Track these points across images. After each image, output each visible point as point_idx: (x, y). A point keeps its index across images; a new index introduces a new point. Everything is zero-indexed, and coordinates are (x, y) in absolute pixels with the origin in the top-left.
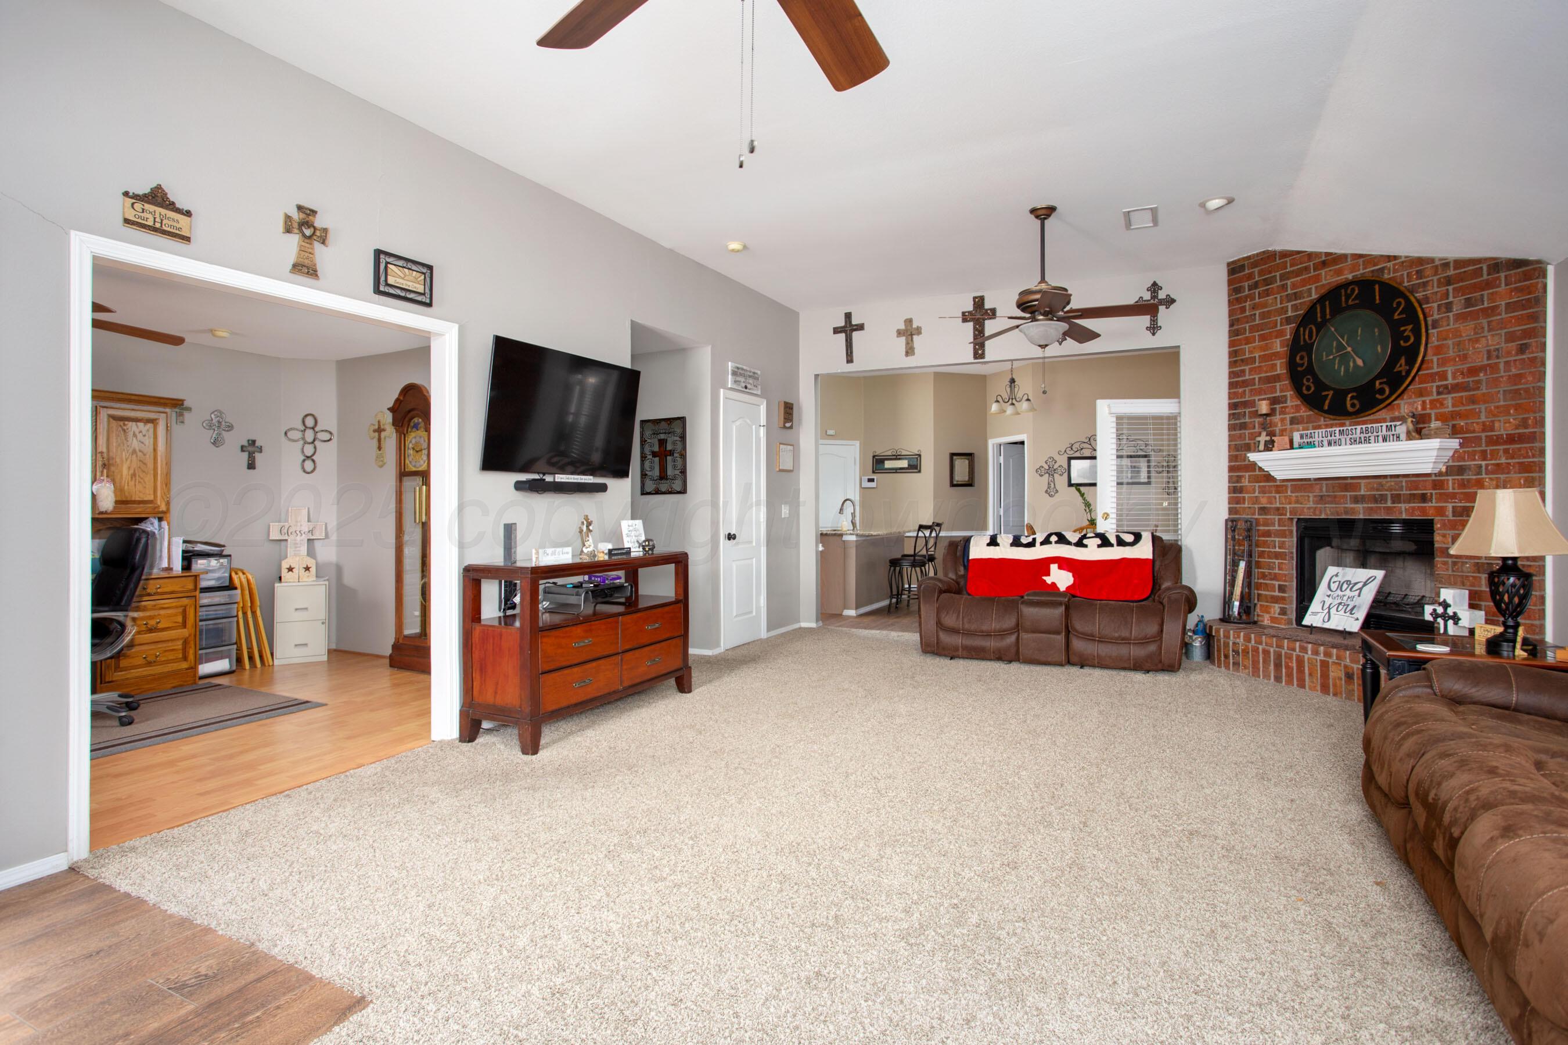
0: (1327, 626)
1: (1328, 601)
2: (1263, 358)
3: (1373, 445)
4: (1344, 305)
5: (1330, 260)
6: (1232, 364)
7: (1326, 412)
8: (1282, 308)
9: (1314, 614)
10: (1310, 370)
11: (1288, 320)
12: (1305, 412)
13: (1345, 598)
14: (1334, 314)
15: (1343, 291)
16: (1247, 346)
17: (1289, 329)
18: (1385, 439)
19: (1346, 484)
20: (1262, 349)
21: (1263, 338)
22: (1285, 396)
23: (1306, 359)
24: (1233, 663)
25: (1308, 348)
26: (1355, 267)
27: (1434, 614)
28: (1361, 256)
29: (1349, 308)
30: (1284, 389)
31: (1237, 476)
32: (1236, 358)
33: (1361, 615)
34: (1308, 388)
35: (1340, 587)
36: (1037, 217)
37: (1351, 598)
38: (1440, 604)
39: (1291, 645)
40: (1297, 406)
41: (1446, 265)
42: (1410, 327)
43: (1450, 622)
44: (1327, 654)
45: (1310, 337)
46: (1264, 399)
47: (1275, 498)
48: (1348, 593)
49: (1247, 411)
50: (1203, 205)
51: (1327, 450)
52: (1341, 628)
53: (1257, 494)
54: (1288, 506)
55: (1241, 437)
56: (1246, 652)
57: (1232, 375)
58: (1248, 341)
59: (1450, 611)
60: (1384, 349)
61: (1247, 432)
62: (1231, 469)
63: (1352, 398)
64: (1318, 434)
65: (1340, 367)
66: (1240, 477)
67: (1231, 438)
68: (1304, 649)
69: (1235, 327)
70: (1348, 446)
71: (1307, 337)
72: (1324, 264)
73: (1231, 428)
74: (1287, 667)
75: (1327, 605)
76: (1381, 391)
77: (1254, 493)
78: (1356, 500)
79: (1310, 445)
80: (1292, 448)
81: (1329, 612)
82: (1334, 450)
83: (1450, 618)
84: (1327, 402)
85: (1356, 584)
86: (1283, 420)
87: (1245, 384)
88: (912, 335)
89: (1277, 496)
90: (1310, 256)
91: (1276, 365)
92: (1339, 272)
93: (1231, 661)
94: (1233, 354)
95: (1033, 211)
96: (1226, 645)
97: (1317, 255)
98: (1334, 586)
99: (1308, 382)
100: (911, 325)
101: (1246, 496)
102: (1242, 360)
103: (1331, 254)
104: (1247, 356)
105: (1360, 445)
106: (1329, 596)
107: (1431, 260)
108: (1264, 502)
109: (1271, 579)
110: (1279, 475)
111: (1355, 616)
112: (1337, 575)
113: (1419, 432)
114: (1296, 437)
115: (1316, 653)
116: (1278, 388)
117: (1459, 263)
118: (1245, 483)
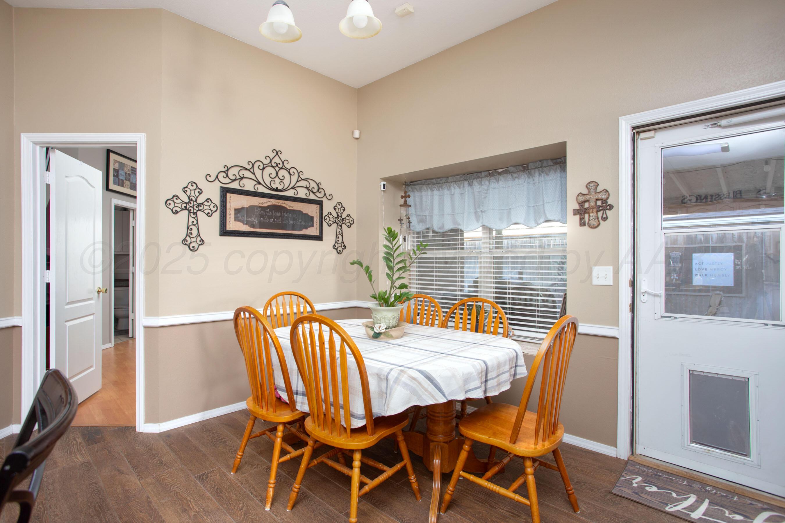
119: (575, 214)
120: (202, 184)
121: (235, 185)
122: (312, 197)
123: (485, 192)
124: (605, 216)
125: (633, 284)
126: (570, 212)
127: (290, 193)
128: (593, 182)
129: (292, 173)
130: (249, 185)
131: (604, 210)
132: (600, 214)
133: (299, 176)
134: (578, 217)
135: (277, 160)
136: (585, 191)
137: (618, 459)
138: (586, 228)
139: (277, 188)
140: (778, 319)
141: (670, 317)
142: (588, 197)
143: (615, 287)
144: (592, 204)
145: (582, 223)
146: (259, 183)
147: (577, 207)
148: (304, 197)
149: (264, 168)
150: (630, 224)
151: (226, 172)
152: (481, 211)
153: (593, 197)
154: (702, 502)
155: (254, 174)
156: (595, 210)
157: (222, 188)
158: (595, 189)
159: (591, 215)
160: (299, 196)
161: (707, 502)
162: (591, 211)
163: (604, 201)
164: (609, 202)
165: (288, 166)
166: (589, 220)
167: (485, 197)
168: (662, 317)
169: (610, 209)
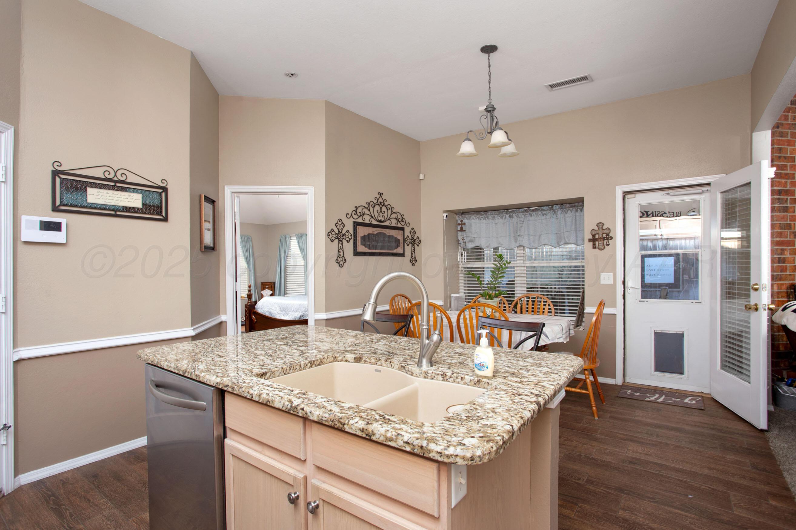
16: (789, 147)
31: (782, 249)
49: (789, 198)
55: (784, 218)
61: (789, 214)
62: (774, 243)
102: (785, 157)
104: (788, 155)
118: (787, 255)
119: (589, 241)
120: (345, 221)
121: (360, 220)
122: (399, 225)
123: (521, 222)
124: (608, 243)
125: (624, 283)
126: (586, 240)
127: (387, 223)
128: (600, 223)
129: (388, 209)
130: (367, 220)
131: (608, 239)
132: (605, 242)
133: (392, 211)
134: (591, 243)
135: (380, 200)
136: (596, 228)
137: (616, 385)
138: (597, 250)
139: (381, 220)
140: (698, 299)
141: (644, 301)
142: (598, 232)
143: (614, 285)
144: (600, 236)
145: (594, 247)
146: (372, 217)
147: (591, 237)
148: (395, 225)
149: (374, 206)
150: (622, 248)
151: (356, 211)
152: (519, 236)
153: (601, 232)
154: (662, 396)
155: (369, 211)
156: (602, 240)
157: (354, 222)
158: (602, 227)
159: (600, 242)
160: (392, 225)
161: (664, 396)
162: (599, 240)
163: (608, 234)
164: (611, 235)
165: (386, 204)
166: (598, 246)
167: (522, 226)
168: (640, 301)
169: (611, 239)
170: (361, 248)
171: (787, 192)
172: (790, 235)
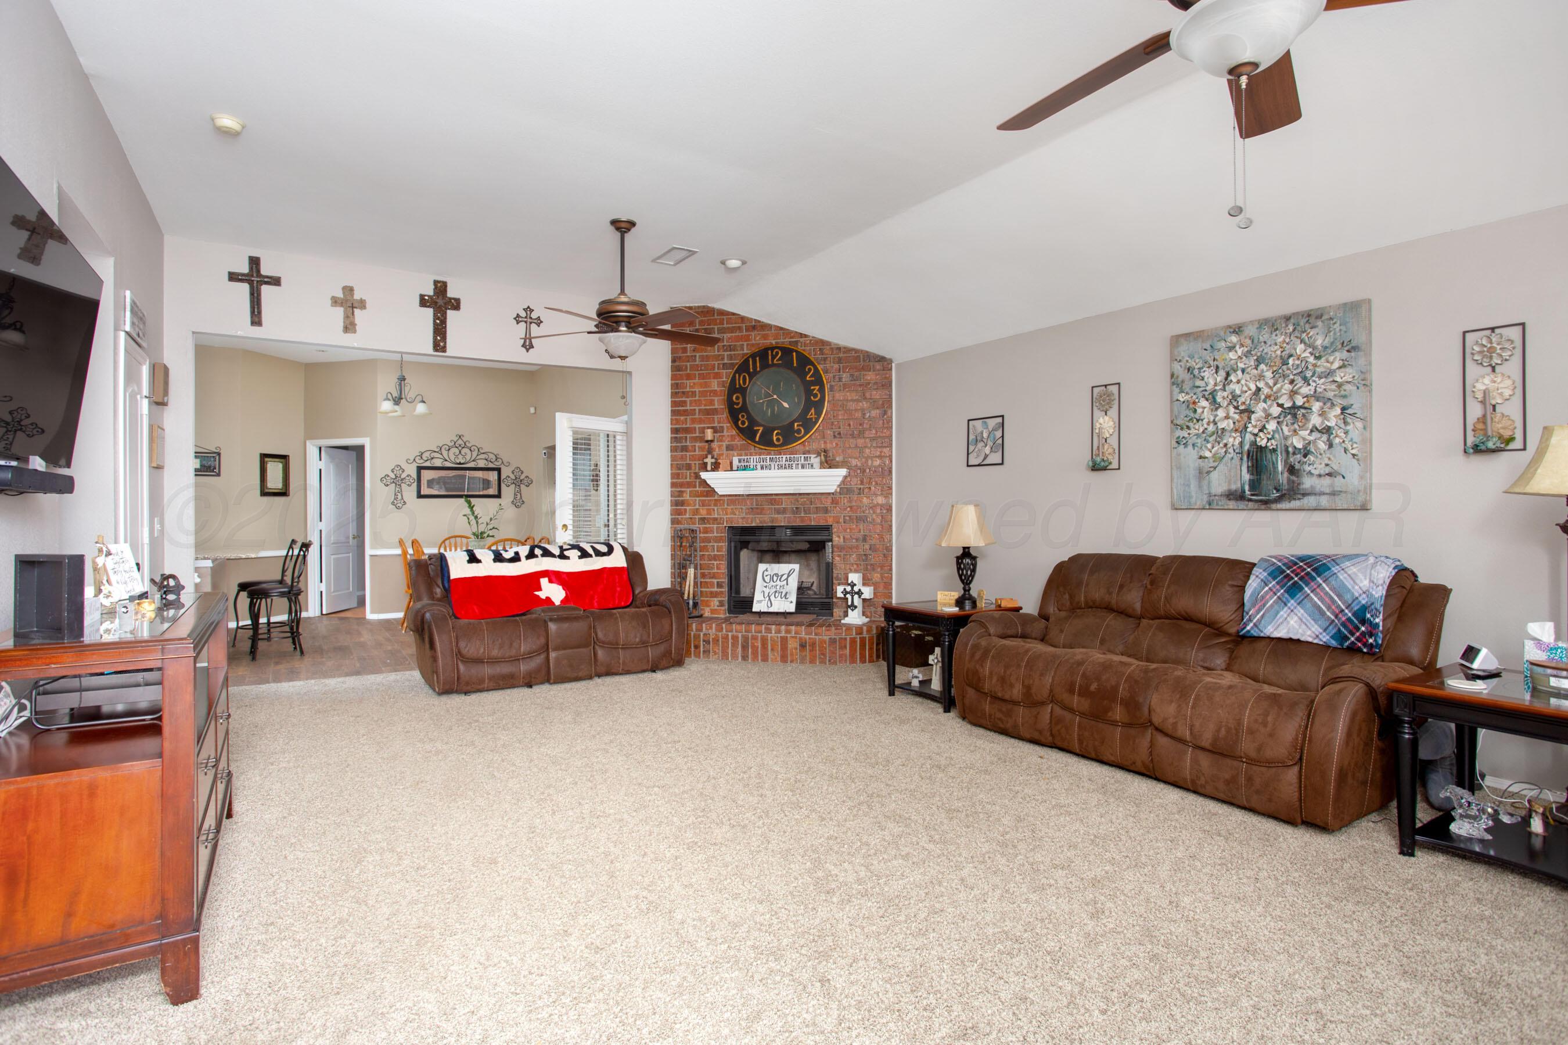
0: (771, 610)
1: (767, 591)
2: (703, 394)
3: (794, 470)
4: (770, 362)
5: (757, 326)
6: (674, 395)
7: (758, 443)
8: (719, 355)
9: (760, 602)
10: (744, 408)
11: (725, 366)
12: (739, 442)
13: (778, 587)
14: (763, 367)
15: (770, 352)
16: (687, 382)
17: (726, 375)
18: (803, 467)
19: (771, 500)
20: (701, 385)
21: (702, 377)
22: (722, 427)
23: (741, 400)
24: (704, 651)
25: (743, 391)
26: (776, 337)
27: (845, 592)
28: (782, 329)
29: (773, 365)
30: (723, 420)
31: (679, 491)
32: (677, 390)
33: (793, 598)
34: (743, 423)
35: (772, 579)
36: (618, 229)
37: (782, 587)
38: (849, 584)
39: (759, 627)
40: (732, 436)
41: (839, 349)
42: (817, 387)
43: (856, 597)
44: (788, 632)
45: (744, 383)
46: (708, 428)
47: (714, 510)
48: (778, 582)
49: (688, 436)
50: (723, 263)
51: (759, 473)
52: (782, 610)
53: (697, 507)
54: (725, 517)
55: (682, 458)
56: (716, 640)
57: (674, 404)
58: (689, 377)
59: (856, 589)
60: (799, 399)
61: (688, 454)
62: (673, 485)
63: (777, 434)
64: (753, 460)
65: (767, 409)
66: (682, 492)
67: (673, 458)
68: (769, 630)
69: (677, 364)
70: (777, 471)
71: (741, 382)
72: (754, 328)
73: (673, 449)
74: (753, 646)
75: (766, 595)
76: (799, 432)
77: (695, 505)
78: (778, 512)
79: (745, 468)
80: (732, 470)
81: (770, 599)
82: (766, 473)
83: (856, 593)
84: (758, 435)
85: (782, 575)
86: (720, 447)
87: (685, 413)
88: (353, 307)
89: (716, 508)
90: (743, 319)
91: (714, 400)
92: (765, 337)
93: (702, 650)
94: (675, 386)
95: (614, 222)
96: (697, 637)
97: (750, 320)
98: (767, 579)
99: (742, 417)
100: (352, 295)
101: (688, 508)
102: (683, 393)
103: (759, 321)
104: (688, 390)
105: (785, 471)
106: (766, 587)
107: (828, 343)
108: (703, 512)
109: (710, 578)
110: (721, 491)
111: (789, 600)
112: (767, 570)
113: (828, 463)
114: (735, 461)
115: (779, 631)
116: (716, 420)
117: (848, 350)
118: (687, 497)
120: (404, 466)
121: (427, 464)
122: (491, 466)
127: (470, 465)
129: (472, 450)
130: (438, 463)
133: (479, 451)
135: (460, 442)
139: (460, 462)
146: (446, 461)
148: (484, 466)
149: (449, 449)
151: (421, 456)
155: (442, 454)
157: (418, 467)
160: (479, 466)
165: (469, 445)
170: (425, 491)
171: (687, 430)
172: (690, 476)
